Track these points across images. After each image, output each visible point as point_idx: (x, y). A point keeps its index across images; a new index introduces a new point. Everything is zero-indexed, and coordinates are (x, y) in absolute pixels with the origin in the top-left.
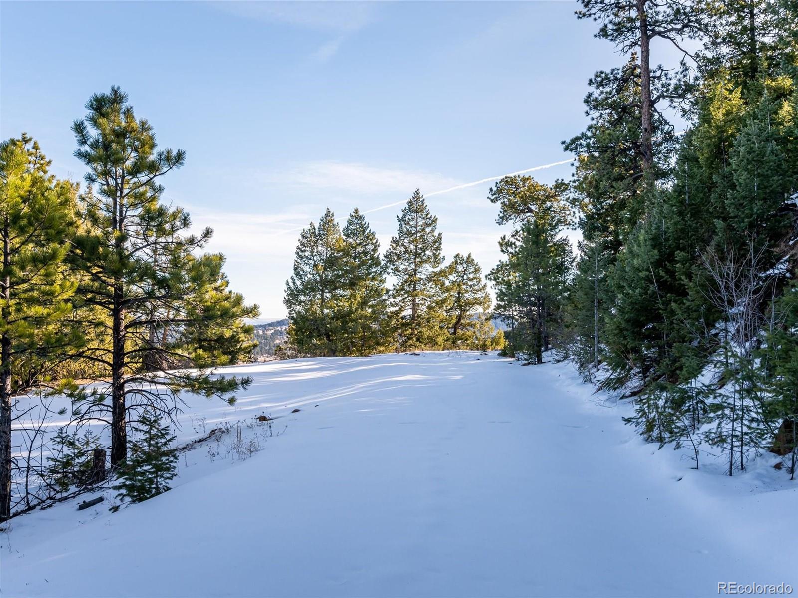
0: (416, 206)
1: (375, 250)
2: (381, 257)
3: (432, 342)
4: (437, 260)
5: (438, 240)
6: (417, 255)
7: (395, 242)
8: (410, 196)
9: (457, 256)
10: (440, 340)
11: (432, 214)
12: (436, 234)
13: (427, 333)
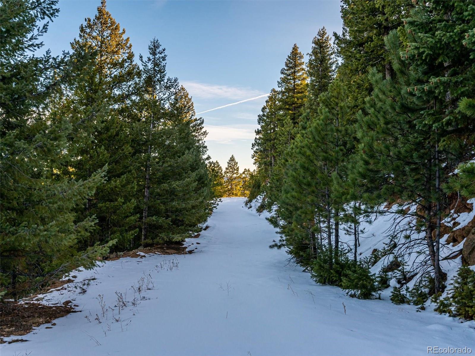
0: (232, 159)
1: (221, 171)
2: (223, 173)
3: (236, 195)
4: (237, 173)
5: (238, 168)
6: (232, 172)
7: (227, 169)
8: (231, 157)
9: (245, 169)
10: (238, 194)
11: (236, 161)
12: (237, 166)
13: (235, 192)
